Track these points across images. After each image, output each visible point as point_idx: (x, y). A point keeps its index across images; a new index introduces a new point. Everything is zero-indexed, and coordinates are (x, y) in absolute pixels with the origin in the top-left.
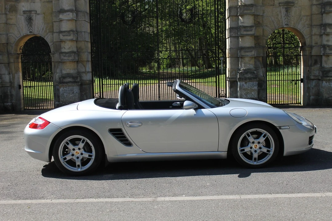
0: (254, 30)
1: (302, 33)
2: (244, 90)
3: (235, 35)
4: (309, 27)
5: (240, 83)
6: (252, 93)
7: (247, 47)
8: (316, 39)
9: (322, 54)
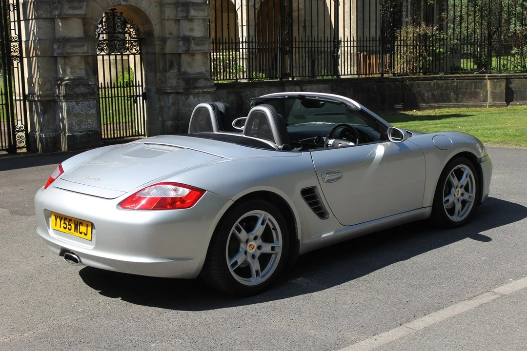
0: (84, 7)
1: (148, 15)
2: (76, 115)
3: (47, 14)
4: (158, 5)
5: (68, 104)
6: (89, 121)
7: (75, 38)
8: (170, 26)
9: (180, 51)
